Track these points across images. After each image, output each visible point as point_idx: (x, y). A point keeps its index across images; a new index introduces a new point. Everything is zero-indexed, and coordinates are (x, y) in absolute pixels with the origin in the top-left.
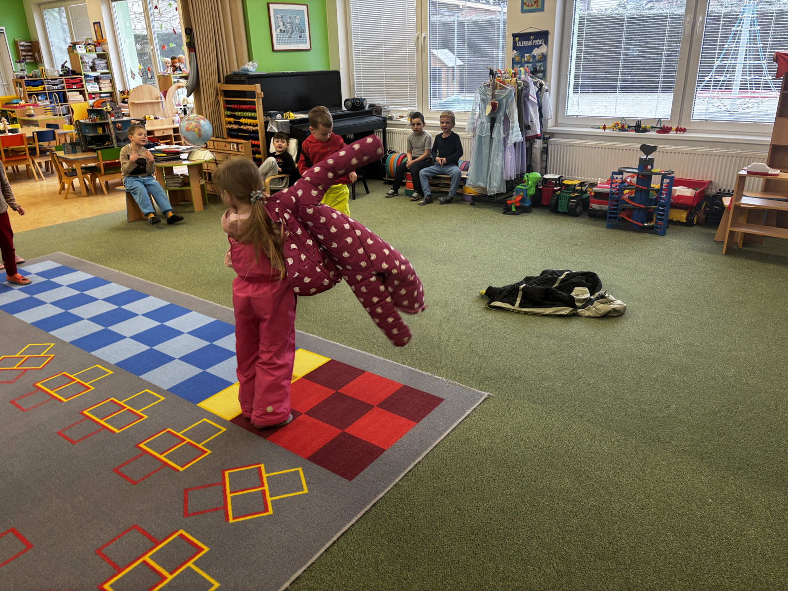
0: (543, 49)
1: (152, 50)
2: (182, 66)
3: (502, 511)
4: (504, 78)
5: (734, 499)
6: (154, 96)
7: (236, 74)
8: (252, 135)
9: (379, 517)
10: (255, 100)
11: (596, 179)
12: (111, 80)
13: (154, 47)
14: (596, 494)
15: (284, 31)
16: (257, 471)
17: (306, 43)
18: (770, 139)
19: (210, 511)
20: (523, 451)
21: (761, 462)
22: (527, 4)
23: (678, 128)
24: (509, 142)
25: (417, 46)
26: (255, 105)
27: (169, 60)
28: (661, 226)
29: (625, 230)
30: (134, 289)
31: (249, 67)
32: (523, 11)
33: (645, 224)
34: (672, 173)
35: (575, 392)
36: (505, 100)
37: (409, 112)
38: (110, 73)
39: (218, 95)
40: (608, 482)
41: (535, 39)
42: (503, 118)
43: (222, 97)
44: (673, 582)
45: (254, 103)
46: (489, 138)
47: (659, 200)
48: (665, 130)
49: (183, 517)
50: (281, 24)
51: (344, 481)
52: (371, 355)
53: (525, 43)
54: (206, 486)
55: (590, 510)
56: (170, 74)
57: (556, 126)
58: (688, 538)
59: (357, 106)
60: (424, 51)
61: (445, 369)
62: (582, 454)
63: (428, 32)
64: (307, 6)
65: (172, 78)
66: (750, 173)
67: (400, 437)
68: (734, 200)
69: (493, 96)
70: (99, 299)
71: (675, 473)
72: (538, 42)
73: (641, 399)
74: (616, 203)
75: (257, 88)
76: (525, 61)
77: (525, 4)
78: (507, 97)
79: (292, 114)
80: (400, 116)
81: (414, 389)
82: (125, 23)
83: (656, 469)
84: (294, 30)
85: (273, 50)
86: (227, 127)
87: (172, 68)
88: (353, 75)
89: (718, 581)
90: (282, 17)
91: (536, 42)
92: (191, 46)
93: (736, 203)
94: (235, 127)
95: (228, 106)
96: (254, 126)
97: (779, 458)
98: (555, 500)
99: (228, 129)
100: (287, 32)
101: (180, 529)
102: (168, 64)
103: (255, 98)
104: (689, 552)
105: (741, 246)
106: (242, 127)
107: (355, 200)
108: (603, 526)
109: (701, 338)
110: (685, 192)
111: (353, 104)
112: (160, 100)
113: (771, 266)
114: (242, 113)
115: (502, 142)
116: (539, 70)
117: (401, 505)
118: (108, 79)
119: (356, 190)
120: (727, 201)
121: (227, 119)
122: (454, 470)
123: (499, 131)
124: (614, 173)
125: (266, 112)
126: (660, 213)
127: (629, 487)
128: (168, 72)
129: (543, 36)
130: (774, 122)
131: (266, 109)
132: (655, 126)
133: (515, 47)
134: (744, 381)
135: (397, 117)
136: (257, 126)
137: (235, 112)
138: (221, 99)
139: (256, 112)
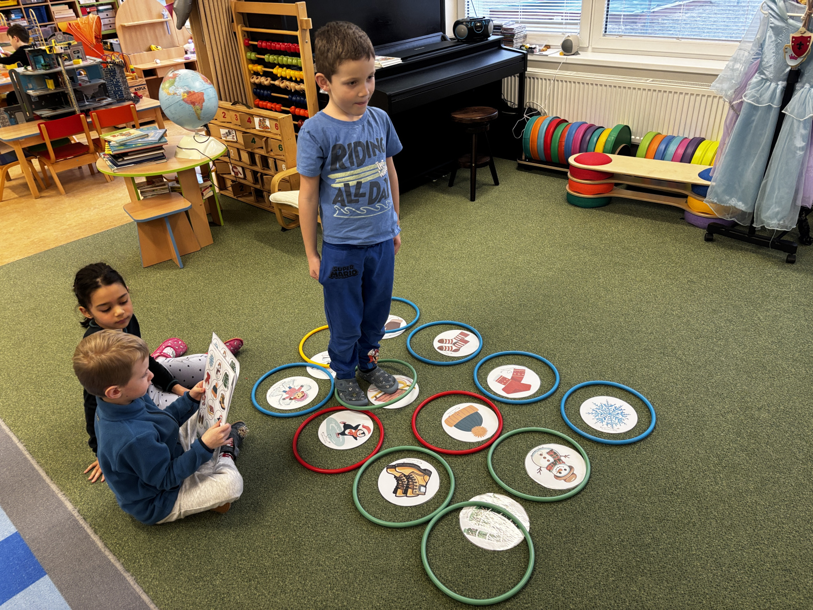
6: (155, 13)
8: (294, 98)
10: (298, 33)
26: (298, 44)
39: (233, 21)
43: (239, 27)
45: (295, 39)
59: (477, 35)
75: (301, 10)
80: (546, 47)
86: (252, 80)
94: (266, 81)
95: (250, 42)
96: (296, 81)
99: (255, 84)
103: (296, 30)
106: (277, 83)
107: (474, 202)
111: (469, 30)
114: (275, 57)
121: (250, 66)
135: (542, 48)
136: (303, 83)
137: (264, 55)
138: (239, 29)
139: (300, 57)
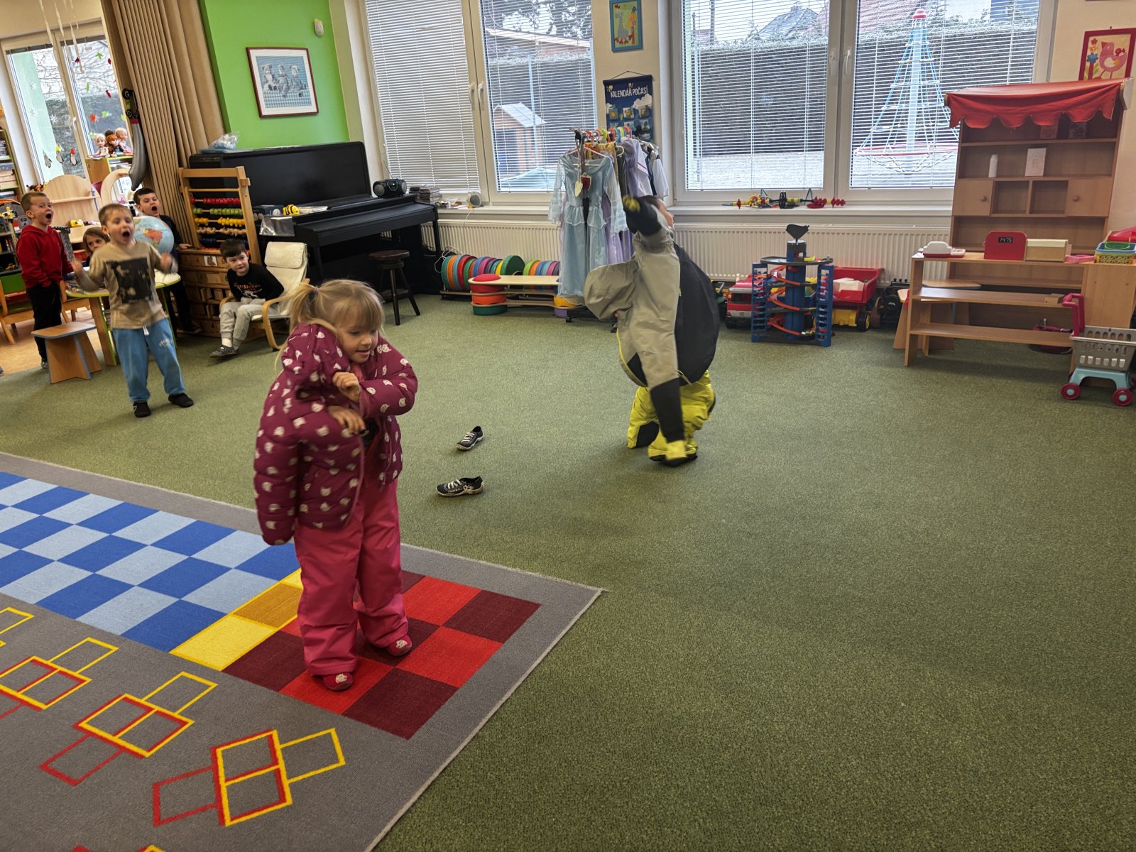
0: (647, 100)
1: (75, 122)
2: (123, 144)
3: (626, 755)
4: (597, 143)
5: (933, 698)
6: (82, 191)
7: (205, 153)
9: (450, 787)
10: (239, 190)
11: (734, 276)
12: (13, 171)
13: (78, 118)
14: (753, 714)
15: (275, 88)
16: (266, 741)
17: (310, 103)
18: (950, 208)
19: (194, 813)
20: (651, 666)
21: (966, 644)
22: (620, 40)
23: (834, 200)
24: (611, 231)
25: (473, 104)
26: (239, 198)
27: (102, 136)
28: (823, 334)
29: (776, 342)
30: (62, 486)
31: (225, 142)
32: (615, 50)
33: (803, 333)
34: (831, 261)
35: (719, 574)
36: (600, 174)
37: (470, 195)
38: (12, 159)
39: (180, 184)
40: (768, 696)
41: (635, 87)
42: (600, 198)
43: (186, 188)
44: (859, 824)
45: (236, 195)
46: (583, 226)
47: (817, 299)
48: (817, 203)
49: (154, 826)
50: (269, 77)
51: (399, 741)
52: (432, 551)
53: (622, 93)
54: (187, 775)
55: (746, 738)
56: (104, 156)
57: (674, 205)
58: (875, 760)
59: (392, 192)
60: (483, 109)
61: (539, 561)
62: (732, 661)
63: (487, 81)
64: (307, 50)
65: (109, 163)
66: (927, 256)
67: (479, 667)
68: (911, 294)
69: (584, 168)
70: (7, 507)
71: (856, 671)
72: (640, 91)
73: (808, 575)
74: (761, 307)
75: (240, 172)
76: (624, 118)
77: (617, 40)
78: (604, 169)
79: (295, 208)
80: (456, 202)
81: (496, 594)
82: (31, 86)
83: (830, 669)
84: (291, 85)
85: (260, 115)
86: (198, 231)
87: (107, 148)
88: (384, 147)
89: (919, 815)
90: (270, 67)
91: (636, 91)
92: (134, 116)
93: (915, 297)
94: (210, 230)
95: (196, 200)
96: (239, 228)
97: (989, 636)
98: (698, 731)
99: (200, 234)
100: (279, 89)
101: (149, 845)
102: (101, 143)
103: (237, 187)
104: (878, 779)
105: (927, 354)
106: (221, 230)
107: (400, 326)
108: (764, 758)
109: (883, 483)
110: (850, 285)
111: (386, 188)
112: (91, 197)
113: (966, 378)
114: (220, 210)
115: (603, 231)
116: (644, 130)
117: (482, 764)
118: (9, 170)
119: (400, 311)
120: (903, 295)
121: (197, 220)
122: (557, 705)
123: (597, 218)
124: (755, 266)
125: (257, 207)
126: (821, 316)
127: (796, 698)
128: (102, 154)
129: (645, 82)
130: (954, 185)
131: (255, 203)
132: (804, 199)
133: (609, 99)
134: (939, 536)
135: (453, 204)
136: (244, 228)
137: (209, 209)
138: (186, 191)
139: (241, 208)
